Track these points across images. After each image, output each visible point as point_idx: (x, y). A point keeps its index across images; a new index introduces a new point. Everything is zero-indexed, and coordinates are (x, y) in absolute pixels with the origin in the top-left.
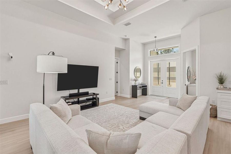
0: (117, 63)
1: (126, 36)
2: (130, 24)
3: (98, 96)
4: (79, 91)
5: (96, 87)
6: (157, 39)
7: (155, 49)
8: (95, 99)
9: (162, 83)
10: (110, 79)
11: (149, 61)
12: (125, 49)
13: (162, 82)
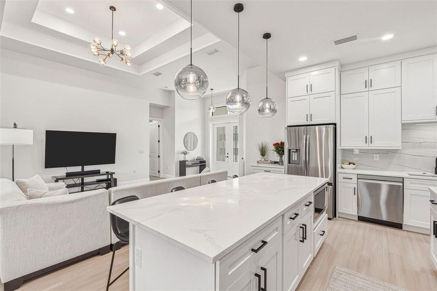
0: (159, 126)
1: (167, 87)
2: (161, 74)
3: (114, 176)
4: (83, 169)
5: (114, 163)
6: (214, 92)
7: (212, 108)
8: (110, 180)
9: (228, 157)
10: (141, 152)
11: (211, 125)
12: (169, 107)
13: (228, 155)
